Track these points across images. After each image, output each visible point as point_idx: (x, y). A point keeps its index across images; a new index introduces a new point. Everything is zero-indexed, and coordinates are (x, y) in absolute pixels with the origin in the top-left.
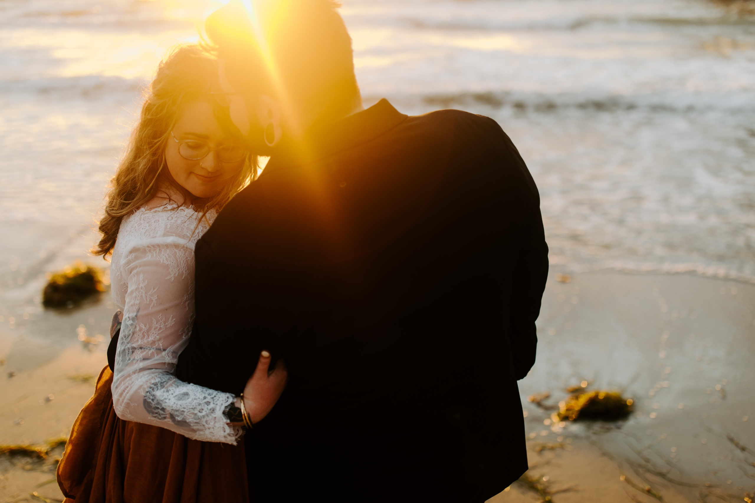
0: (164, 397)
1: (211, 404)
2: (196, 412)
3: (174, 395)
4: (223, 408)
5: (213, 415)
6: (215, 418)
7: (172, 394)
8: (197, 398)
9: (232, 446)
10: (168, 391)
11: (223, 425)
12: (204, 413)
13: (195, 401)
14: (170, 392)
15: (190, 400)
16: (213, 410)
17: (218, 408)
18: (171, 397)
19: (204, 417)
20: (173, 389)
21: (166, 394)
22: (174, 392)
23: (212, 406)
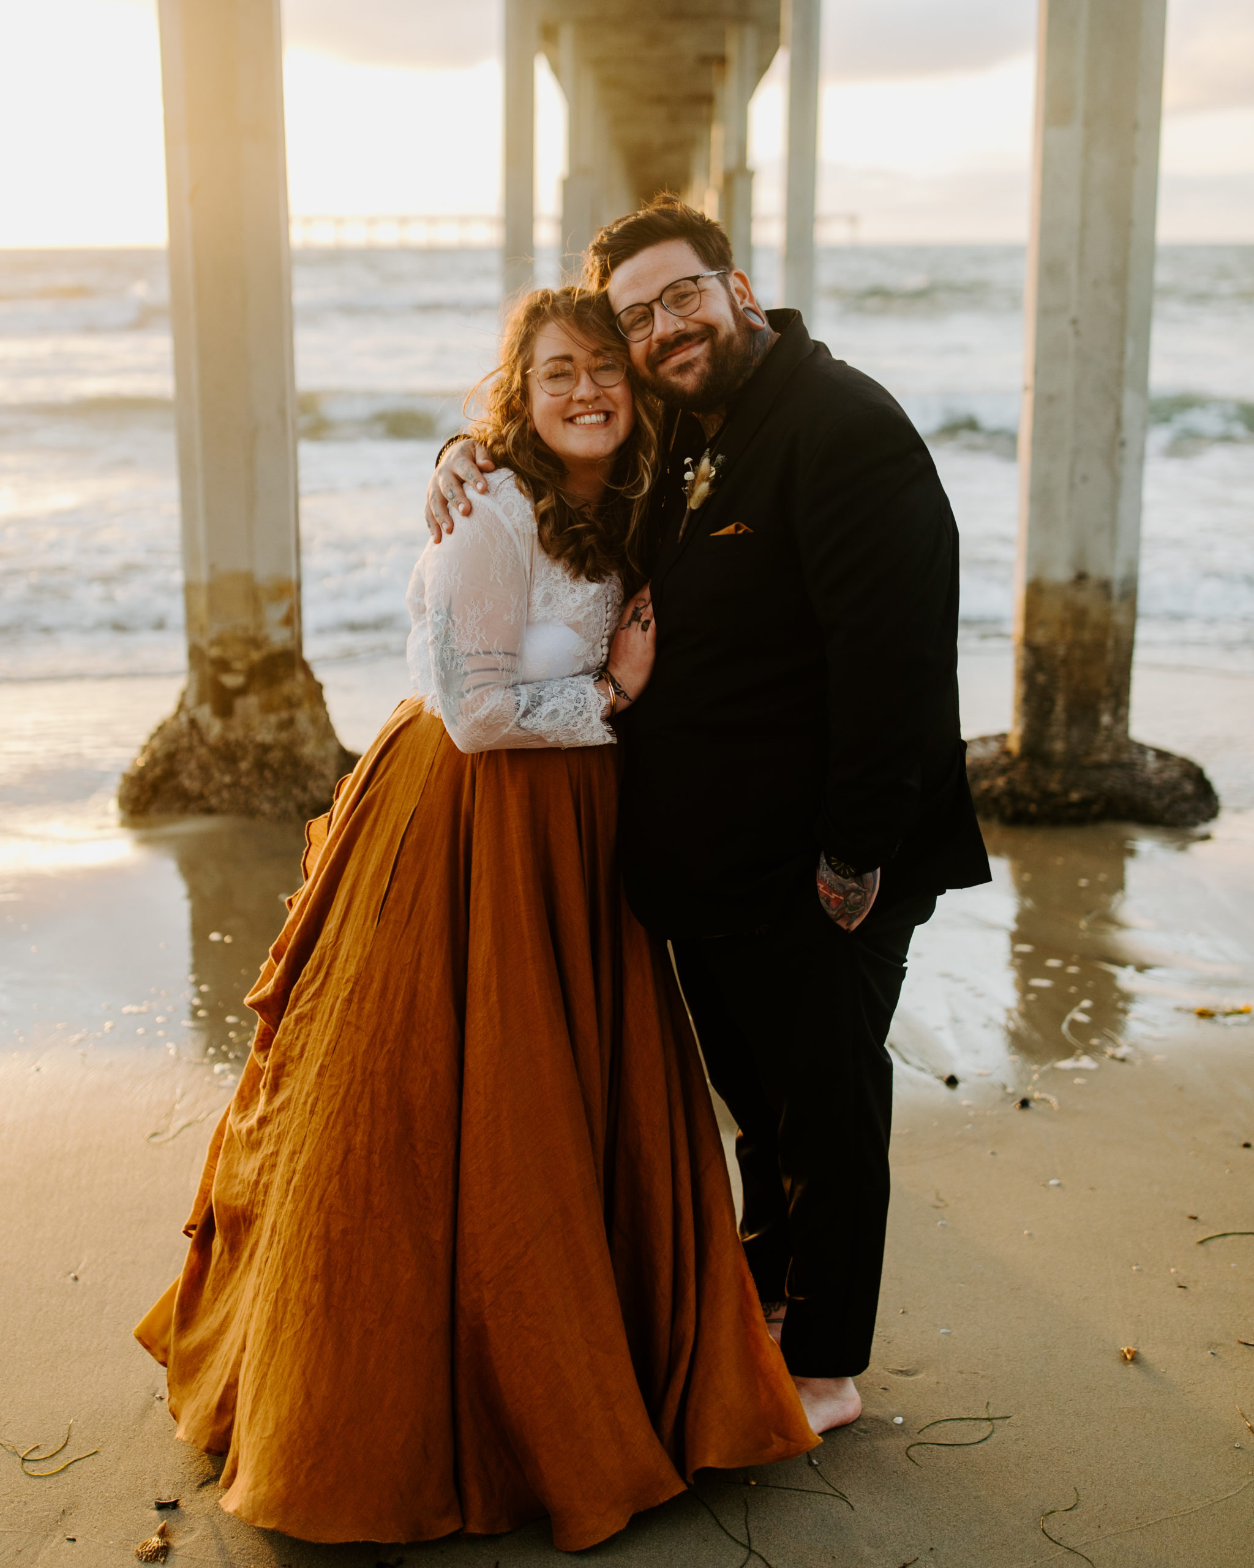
0: (533, 724)
1: (585, 713)
2: (570, 727)
3: (543, 716)
4: (599, 714)
5: (590, 725)
6: (593, 727)
7: (541, 717)
8: (568, 711)
9: (610, 745)
10: (534, 716)
11: (603, 733)
12: (579, 726)
13: (567, 716)
14: (538, 716)
15: (561, 716)
16: (589, 720)
17: (594, 715)
18: (540, 721)
19: (579, 730)
20: (538, 711)
21: (534, 720)
22: (541, 713)
23: (586, 715)
